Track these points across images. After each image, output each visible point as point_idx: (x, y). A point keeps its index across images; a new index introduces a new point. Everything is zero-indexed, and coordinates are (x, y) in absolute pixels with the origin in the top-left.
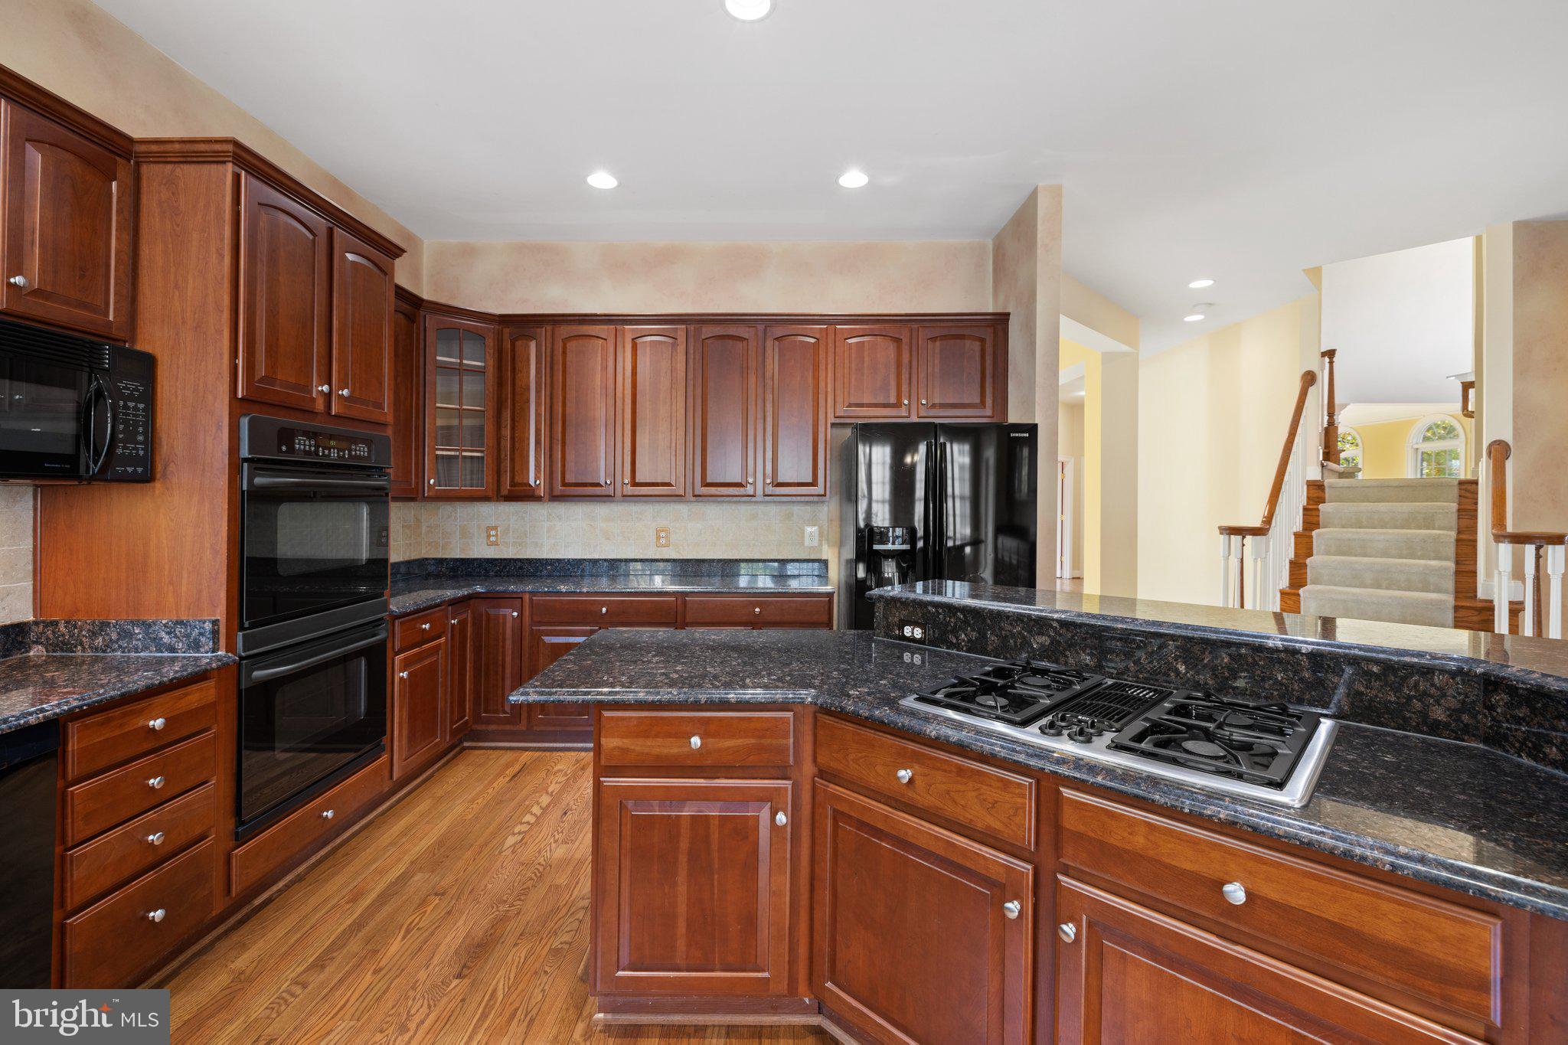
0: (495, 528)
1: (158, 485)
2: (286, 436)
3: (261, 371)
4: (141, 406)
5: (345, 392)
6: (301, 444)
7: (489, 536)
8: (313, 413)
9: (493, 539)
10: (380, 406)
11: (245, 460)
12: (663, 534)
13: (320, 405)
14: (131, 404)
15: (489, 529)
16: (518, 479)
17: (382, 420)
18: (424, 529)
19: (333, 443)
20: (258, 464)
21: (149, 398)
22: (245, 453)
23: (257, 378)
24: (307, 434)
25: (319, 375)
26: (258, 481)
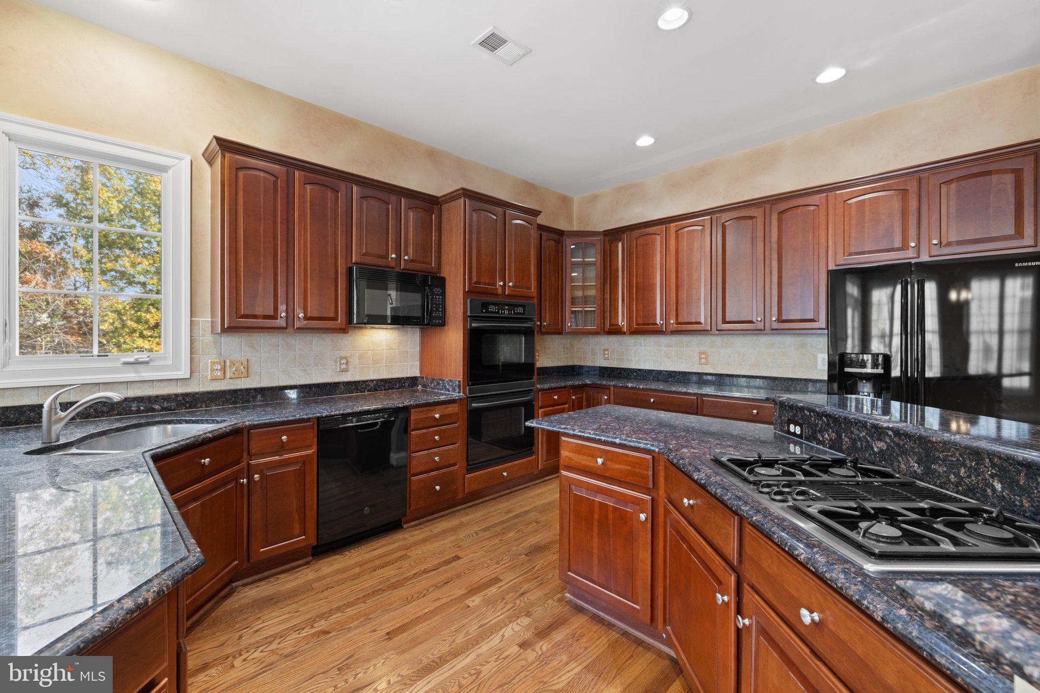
0: (607, 350)
1: (446, 327)
2: (485, 305)
3: (474, 280)
4: (441, 297)
5: (511, 284)
6: (492, 308)
7: (605, 354)
8: (497, 295)
9: (606, 356)
10: (530, 289)
11: (469, 316)
12: (703, 356)
13: (500, 291)
14: (438, 297)
15: (605, 350)
16: (613, 322)
17: (531, 295)
18: (575, 349)
19: (507, 307)
20: (474, 318)
21: (443, 294)
22: (469, 314)
23: (473, 282)
24: (495, 304)
25: (499, 278)
26: (474, 325)
